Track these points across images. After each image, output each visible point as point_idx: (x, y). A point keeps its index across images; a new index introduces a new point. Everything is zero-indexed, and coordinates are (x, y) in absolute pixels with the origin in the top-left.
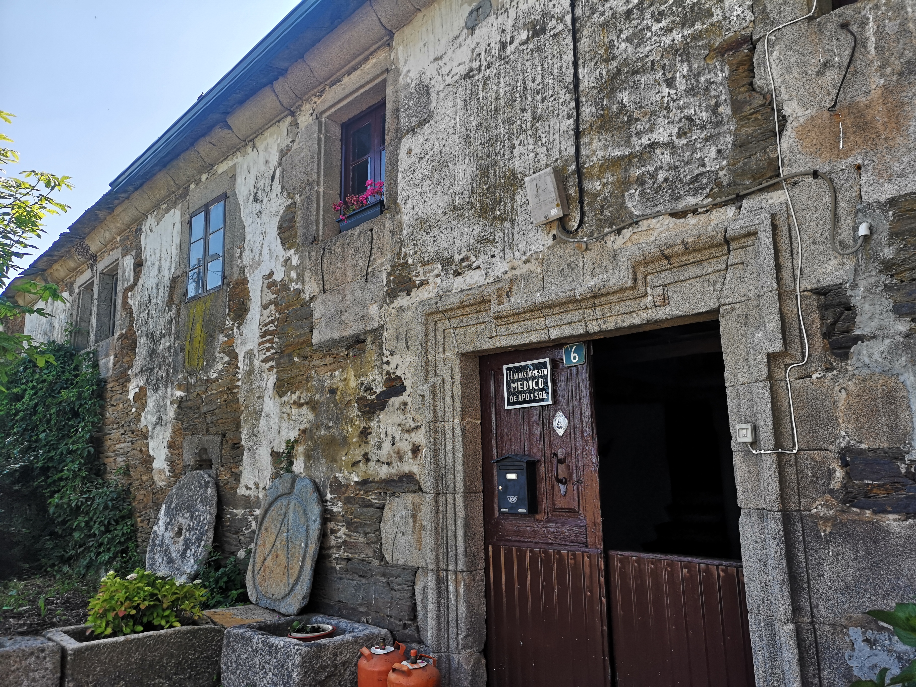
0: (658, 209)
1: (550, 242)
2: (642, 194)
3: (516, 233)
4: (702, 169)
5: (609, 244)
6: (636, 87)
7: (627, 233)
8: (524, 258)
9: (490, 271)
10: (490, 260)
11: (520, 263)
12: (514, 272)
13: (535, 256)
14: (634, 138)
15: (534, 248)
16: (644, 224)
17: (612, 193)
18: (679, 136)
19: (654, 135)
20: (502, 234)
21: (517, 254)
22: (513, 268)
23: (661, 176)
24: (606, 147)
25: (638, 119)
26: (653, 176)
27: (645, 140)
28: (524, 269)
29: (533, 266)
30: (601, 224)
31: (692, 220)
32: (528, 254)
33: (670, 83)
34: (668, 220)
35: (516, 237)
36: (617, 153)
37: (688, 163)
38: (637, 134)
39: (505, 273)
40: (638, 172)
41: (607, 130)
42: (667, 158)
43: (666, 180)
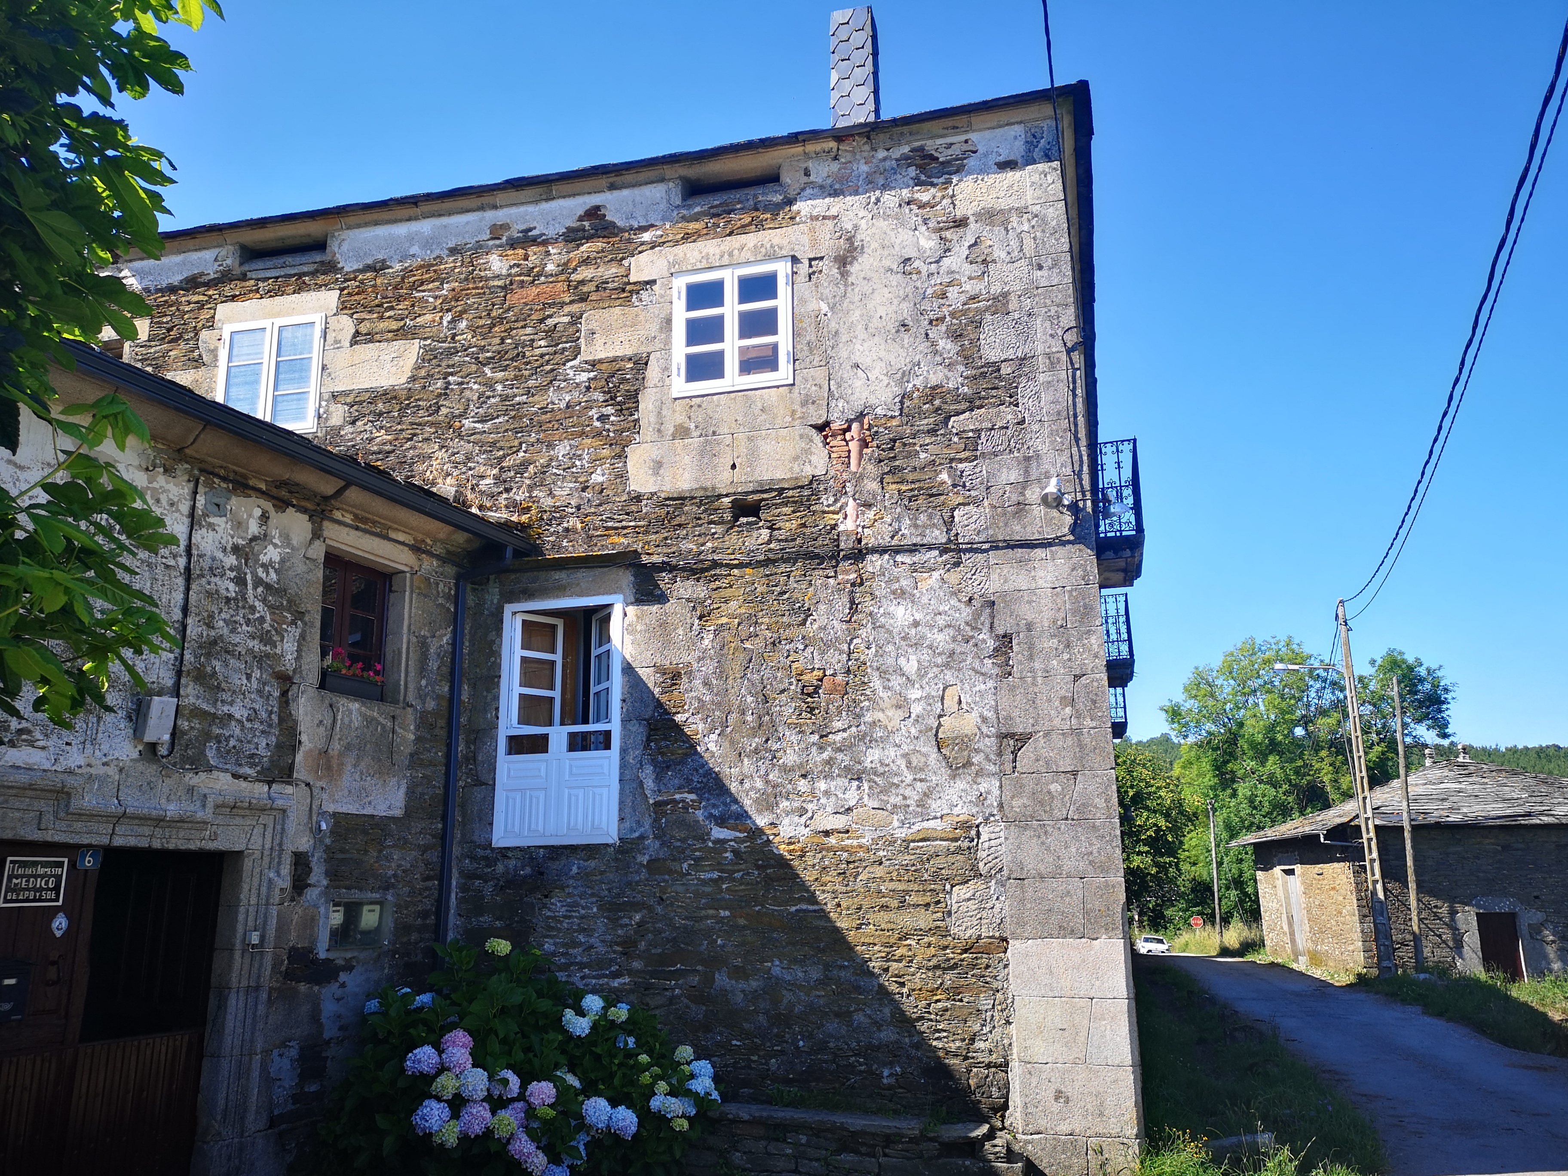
0: (227, 766)
1: (135, 755)
2: (218, 749)
3: (100, 731)
4: (256, 751)
5: (187, 778)
6: (226, 664)
7: (203, 775)
8: (104, 760)
9: (62, 758)
10: (64, 747)
11: (99, 763)
12: (89, 769)
13: (115, 763)
14: (219, 703)
15: (117, 755)
16: (215, 773)
17: (197, 738)
18: (248, 720)
19: (232, 709)
20: (85, 726)
21: (97, 752)
22: (89, 765)
23: (232, 743)
24: (198, 697)
25: (224, 690)
26: (227, 740)
27: (225, 709)
28: (100, 770)
29: (112, 771)
30: (185, 759)
31: (243, 784)
32: (110, 758)
33: (249, 677)
34: (229, 776)
35: (100, 735)
36: (204, 706)
37: (249, 742)
38: (222, 701)
39: (80, 767)
40: (218, 731)
41: (201, 684)
42: (237, 731)
43: (234, 747)
